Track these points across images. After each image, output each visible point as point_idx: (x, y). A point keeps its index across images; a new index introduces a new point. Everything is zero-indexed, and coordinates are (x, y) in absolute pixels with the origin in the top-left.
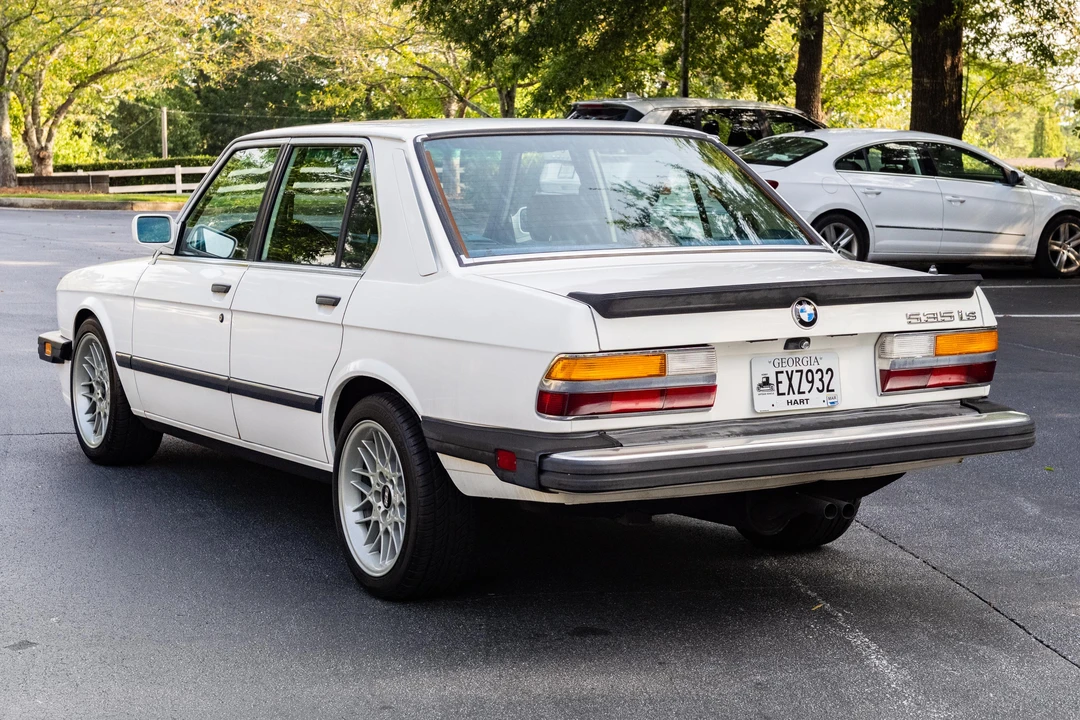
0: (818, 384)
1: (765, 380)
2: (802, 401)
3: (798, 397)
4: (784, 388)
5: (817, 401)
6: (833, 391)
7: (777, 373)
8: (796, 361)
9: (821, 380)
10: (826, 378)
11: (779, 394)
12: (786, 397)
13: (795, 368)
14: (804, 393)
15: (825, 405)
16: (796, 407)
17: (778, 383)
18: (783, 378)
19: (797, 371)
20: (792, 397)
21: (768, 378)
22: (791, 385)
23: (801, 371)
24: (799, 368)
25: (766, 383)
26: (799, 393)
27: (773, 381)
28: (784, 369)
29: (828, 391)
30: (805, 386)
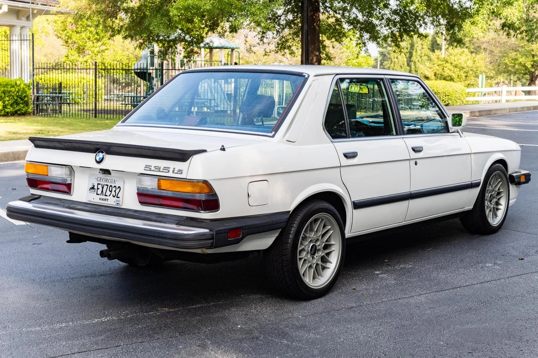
0: (113, 193)
2: (105, 200)
3: (104, 197)
4: (99, 192)
5: (111, 201)
6: (119, 197)
7: (98, 184)
8: (106, 180)
9: (115, 191)
10: (117, 191)
11: (97, 194)
12: (100, 196)
13: (105, 183)
14: (107, 196)
15: (114, 204)
16: (102, 202)
17: (98, 189)
18: (100, 187)
19: (106, 185)
20: (102, 197)
21: (94, 186)
22: (102, 191)
23: (108, 185)
25: (93, 188)
26: (105, 195)
27: (96, 187)
28: (101, 183)
29: (117, 197)
30: (108, 193)
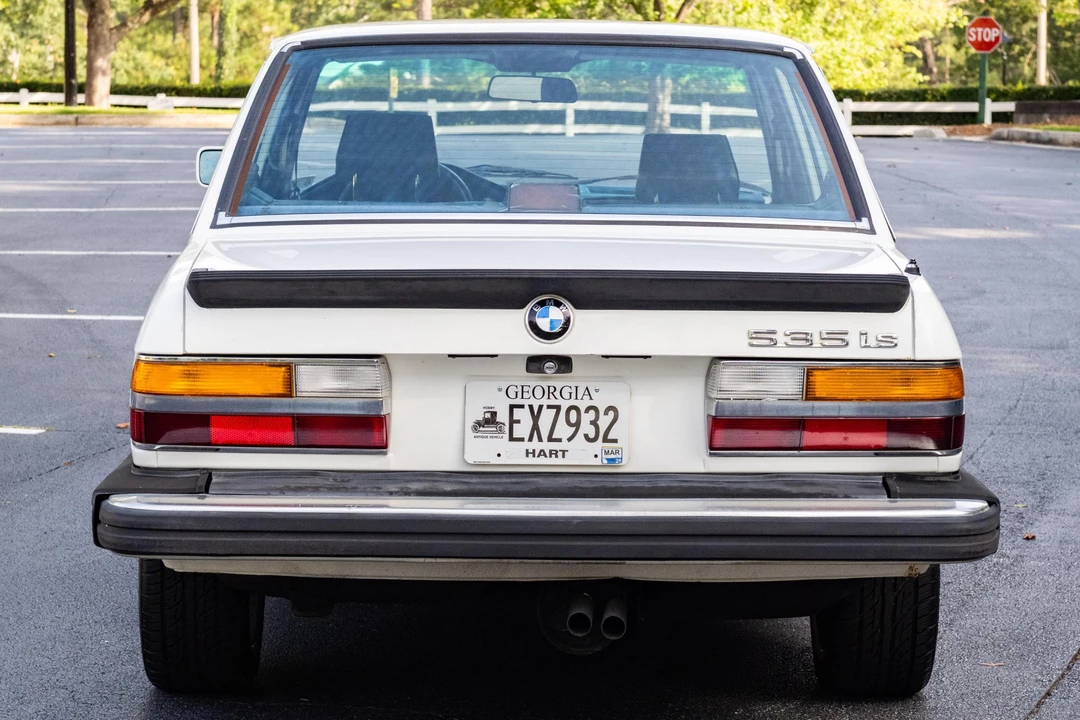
0: (587, 428)
1: (488, 415)
2: (553, 453)
3: (547, 446)
4: (523, 429)
5: (582, 455)
6: (615, 441)
7: (512, 407)
8: (549, 392)
9: (594, 423)
10: (604, 421)
11: (512, 439)
12: (526, 445)
13: (545, 402)
14: (559, 440)
15: (598, 462)
16: (542, 460)
17: (512, 422)
18: (523, 415)
19: (549, 407)
20: (536, 445)
21: (494, 414)
22: (535, 428)
23: (558, 408)
24: (553, 402)
25: (491, 420)
26: (550, 439)
27: (503, 417)
28: (526, 403)
29: (605, 440)
30: (563, 430)
